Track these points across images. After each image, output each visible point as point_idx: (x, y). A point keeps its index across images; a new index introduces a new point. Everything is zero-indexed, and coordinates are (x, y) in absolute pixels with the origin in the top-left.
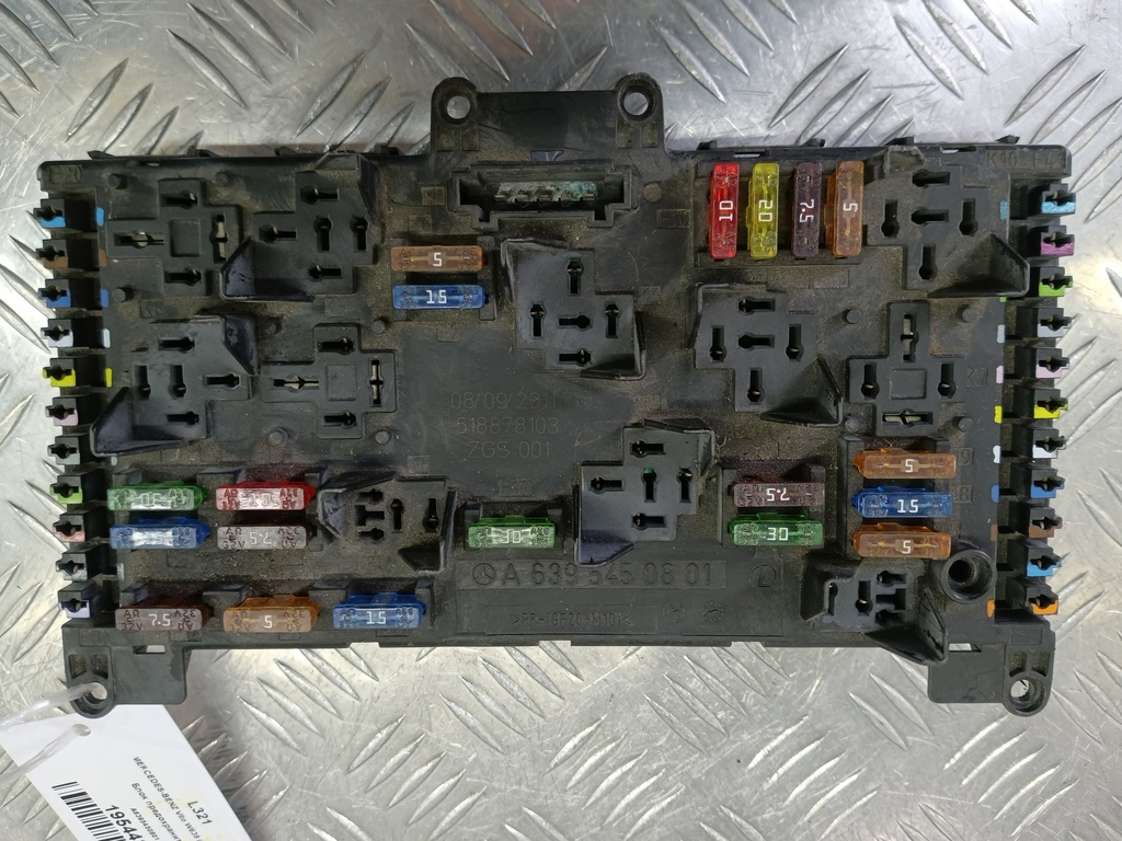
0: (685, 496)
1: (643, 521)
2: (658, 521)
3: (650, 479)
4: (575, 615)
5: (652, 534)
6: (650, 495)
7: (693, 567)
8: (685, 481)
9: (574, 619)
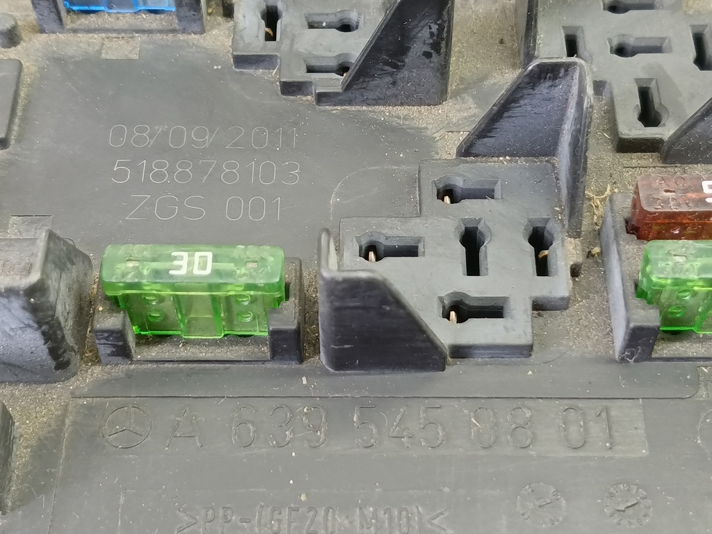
0: (542, 268)
1: (462, 310)
2: (494, 311)
3: (472, 241)
4: (322, 513)
5: (479, 331)
6: (473, 267)
7: (572, 414)
8: (539, 240)
9: (320, 518)
